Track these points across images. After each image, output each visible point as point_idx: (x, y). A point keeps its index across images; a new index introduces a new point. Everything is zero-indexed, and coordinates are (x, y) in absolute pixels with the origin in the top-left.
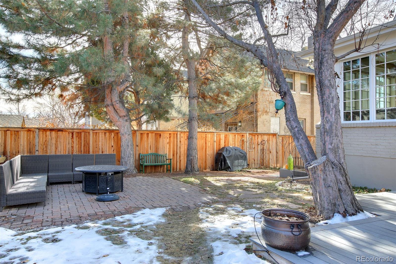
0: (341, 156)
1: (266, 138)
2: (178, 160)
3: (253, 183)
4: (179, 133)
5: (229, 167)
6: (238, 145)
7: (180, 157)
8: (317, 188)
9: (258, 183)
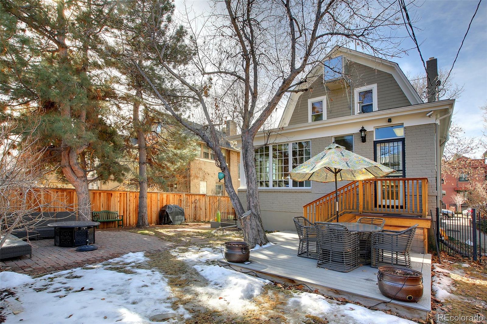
0: (259, 210)
1: (197, 197)
2: (128, 217)
3: (195, 232)
4: (128, 193)
5: (171, 222)
6: (176, 203)
7: (129, 214)
8: (247, 230)
9: (198, 232)
